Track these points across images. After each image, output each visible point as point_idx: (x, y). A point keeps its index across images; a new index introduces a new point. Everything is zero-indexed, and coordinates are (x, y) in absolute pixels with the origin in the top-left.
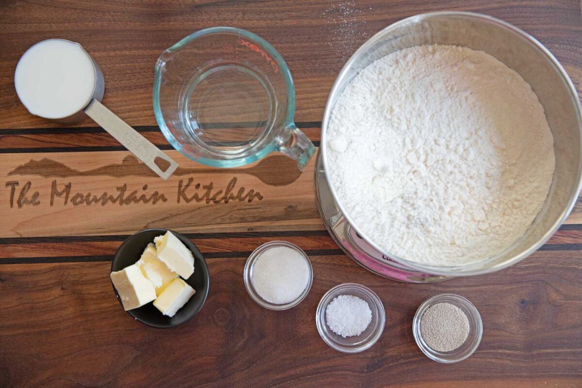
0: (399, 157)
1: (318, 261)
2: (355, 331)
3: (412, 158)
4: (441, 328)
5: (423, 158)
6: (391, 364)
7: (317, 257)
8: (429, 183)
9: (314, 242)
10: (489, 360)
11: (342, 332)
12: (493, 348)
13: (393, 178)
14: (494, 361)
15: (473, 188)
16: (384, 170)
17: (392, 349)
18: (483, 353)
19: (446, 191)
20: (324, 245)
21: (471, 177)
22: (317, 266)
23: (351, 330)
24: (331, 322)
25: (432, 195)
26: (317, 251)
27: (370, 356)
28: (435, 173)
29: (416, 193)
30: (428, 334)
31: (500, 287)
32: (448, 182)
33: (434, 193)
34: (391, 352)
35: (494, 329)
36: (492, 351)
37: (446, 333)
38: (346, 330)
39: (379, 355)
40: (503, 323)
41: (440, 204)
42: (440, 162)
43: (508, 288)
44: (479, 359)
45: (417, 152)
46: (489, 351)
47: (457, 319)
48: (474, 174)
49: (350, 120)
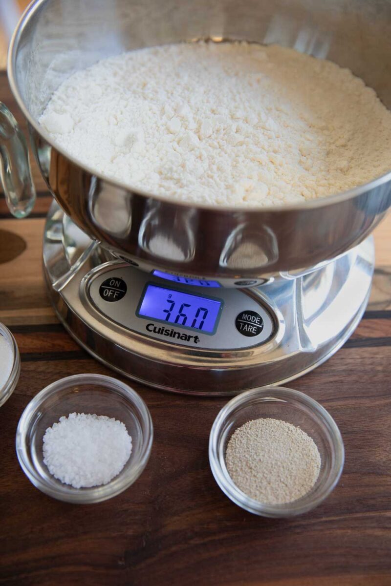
0: (154, 126)
1: (42, 369)
2: (100, 475)
3: (175, 125)
4: (264, 456)
5: (193, 125)
6: (174, 549)
7: (40, 363)
8: (205, 154)
9: (35, 342)
10: (369, 532)
11: (74, 479)
12: (373, 508)
13: (145, 151)
14: (378, 533)
15: (281, 165)
16: (130, 141)
17: (176, 518)
18: (357, 519)
19: (235, 167)
20: (54, 345)
21: (275, 152)
22: (38, 377)
23: (91, 473)
24: (53, 459)
25: (211, 170)
26: (40, 354)
27: (130, 532)
28: (216, 144)
29: (183, 166)
30: (241, 469)
31: (367, 403)
32: (237, 156)
33: (214, 167)
34: (174, 524)
35: (369, 473)
36: (372, 514)
37: (276, 464)
38: (82, 473)
39: (150, 530)
40: (384, 462)
41: (227, 184)
42: (223, 132)
43: (383, 402)
44: (349, 531)
45: (183, 119)
46: (368, 514)
47: (294, 441)
48: (279, 147)
49: (80, 99)
